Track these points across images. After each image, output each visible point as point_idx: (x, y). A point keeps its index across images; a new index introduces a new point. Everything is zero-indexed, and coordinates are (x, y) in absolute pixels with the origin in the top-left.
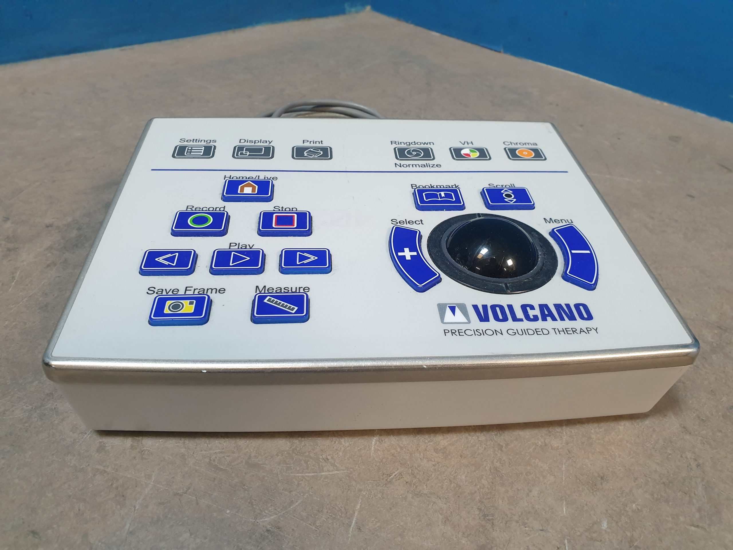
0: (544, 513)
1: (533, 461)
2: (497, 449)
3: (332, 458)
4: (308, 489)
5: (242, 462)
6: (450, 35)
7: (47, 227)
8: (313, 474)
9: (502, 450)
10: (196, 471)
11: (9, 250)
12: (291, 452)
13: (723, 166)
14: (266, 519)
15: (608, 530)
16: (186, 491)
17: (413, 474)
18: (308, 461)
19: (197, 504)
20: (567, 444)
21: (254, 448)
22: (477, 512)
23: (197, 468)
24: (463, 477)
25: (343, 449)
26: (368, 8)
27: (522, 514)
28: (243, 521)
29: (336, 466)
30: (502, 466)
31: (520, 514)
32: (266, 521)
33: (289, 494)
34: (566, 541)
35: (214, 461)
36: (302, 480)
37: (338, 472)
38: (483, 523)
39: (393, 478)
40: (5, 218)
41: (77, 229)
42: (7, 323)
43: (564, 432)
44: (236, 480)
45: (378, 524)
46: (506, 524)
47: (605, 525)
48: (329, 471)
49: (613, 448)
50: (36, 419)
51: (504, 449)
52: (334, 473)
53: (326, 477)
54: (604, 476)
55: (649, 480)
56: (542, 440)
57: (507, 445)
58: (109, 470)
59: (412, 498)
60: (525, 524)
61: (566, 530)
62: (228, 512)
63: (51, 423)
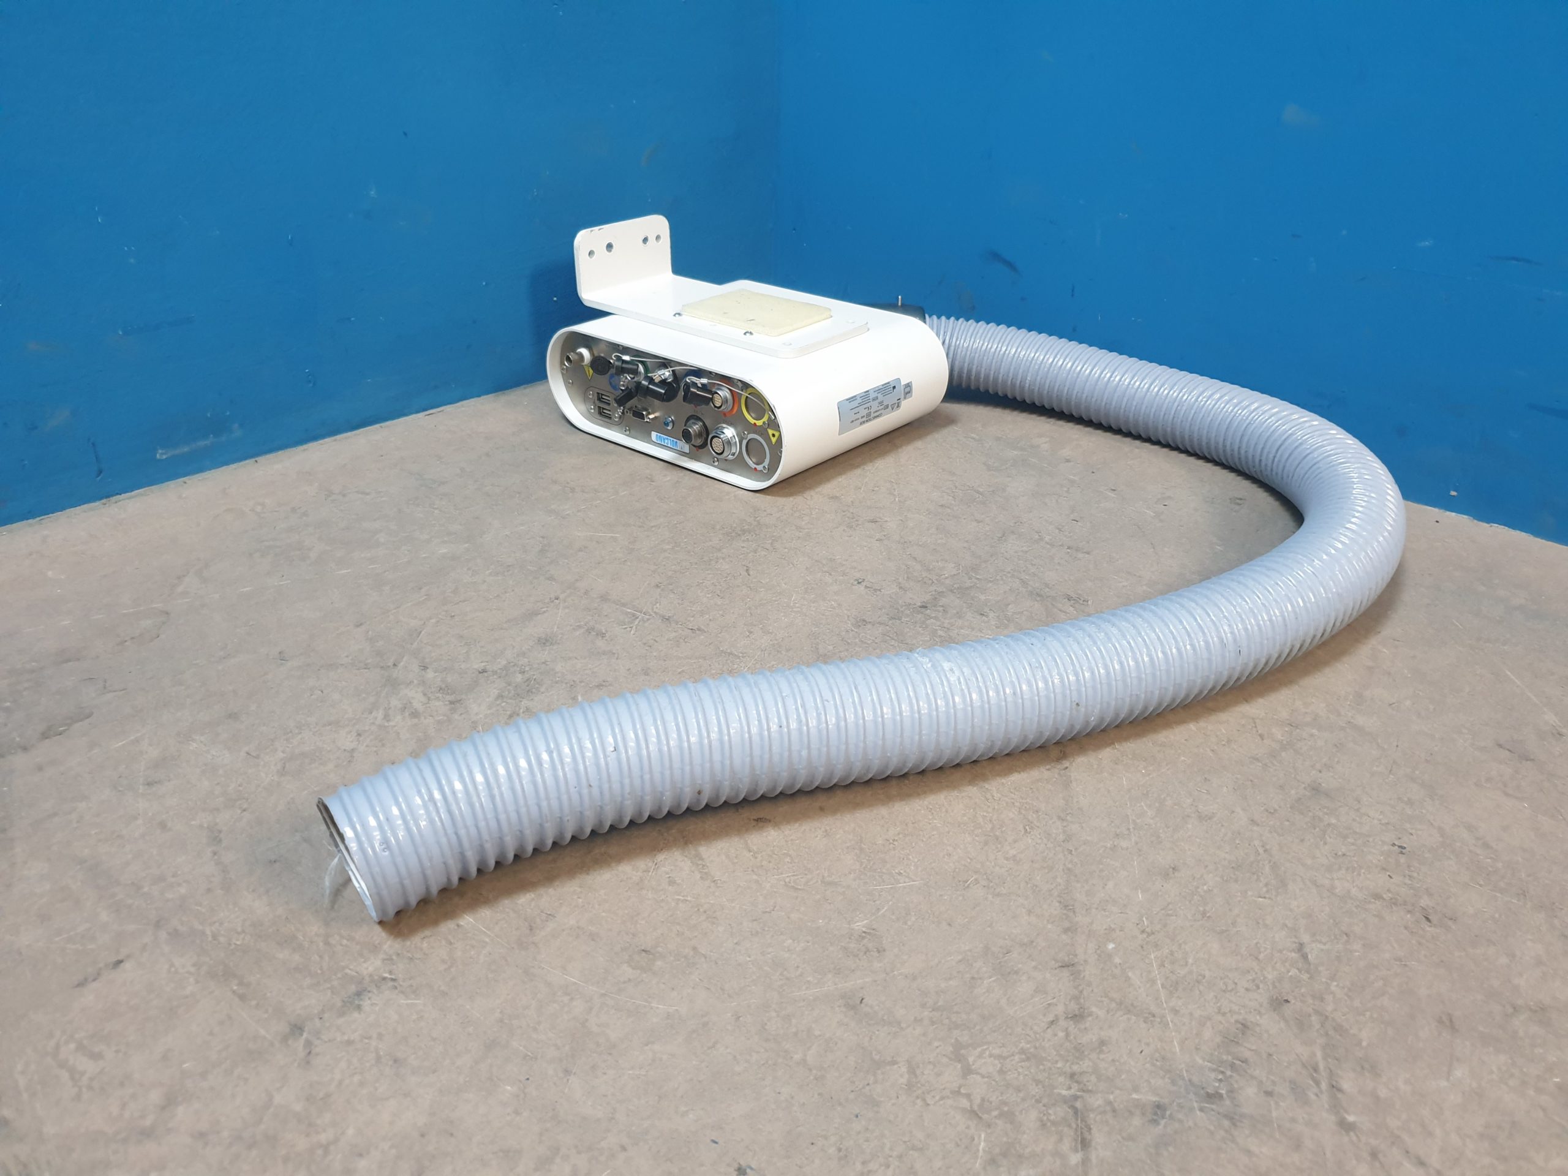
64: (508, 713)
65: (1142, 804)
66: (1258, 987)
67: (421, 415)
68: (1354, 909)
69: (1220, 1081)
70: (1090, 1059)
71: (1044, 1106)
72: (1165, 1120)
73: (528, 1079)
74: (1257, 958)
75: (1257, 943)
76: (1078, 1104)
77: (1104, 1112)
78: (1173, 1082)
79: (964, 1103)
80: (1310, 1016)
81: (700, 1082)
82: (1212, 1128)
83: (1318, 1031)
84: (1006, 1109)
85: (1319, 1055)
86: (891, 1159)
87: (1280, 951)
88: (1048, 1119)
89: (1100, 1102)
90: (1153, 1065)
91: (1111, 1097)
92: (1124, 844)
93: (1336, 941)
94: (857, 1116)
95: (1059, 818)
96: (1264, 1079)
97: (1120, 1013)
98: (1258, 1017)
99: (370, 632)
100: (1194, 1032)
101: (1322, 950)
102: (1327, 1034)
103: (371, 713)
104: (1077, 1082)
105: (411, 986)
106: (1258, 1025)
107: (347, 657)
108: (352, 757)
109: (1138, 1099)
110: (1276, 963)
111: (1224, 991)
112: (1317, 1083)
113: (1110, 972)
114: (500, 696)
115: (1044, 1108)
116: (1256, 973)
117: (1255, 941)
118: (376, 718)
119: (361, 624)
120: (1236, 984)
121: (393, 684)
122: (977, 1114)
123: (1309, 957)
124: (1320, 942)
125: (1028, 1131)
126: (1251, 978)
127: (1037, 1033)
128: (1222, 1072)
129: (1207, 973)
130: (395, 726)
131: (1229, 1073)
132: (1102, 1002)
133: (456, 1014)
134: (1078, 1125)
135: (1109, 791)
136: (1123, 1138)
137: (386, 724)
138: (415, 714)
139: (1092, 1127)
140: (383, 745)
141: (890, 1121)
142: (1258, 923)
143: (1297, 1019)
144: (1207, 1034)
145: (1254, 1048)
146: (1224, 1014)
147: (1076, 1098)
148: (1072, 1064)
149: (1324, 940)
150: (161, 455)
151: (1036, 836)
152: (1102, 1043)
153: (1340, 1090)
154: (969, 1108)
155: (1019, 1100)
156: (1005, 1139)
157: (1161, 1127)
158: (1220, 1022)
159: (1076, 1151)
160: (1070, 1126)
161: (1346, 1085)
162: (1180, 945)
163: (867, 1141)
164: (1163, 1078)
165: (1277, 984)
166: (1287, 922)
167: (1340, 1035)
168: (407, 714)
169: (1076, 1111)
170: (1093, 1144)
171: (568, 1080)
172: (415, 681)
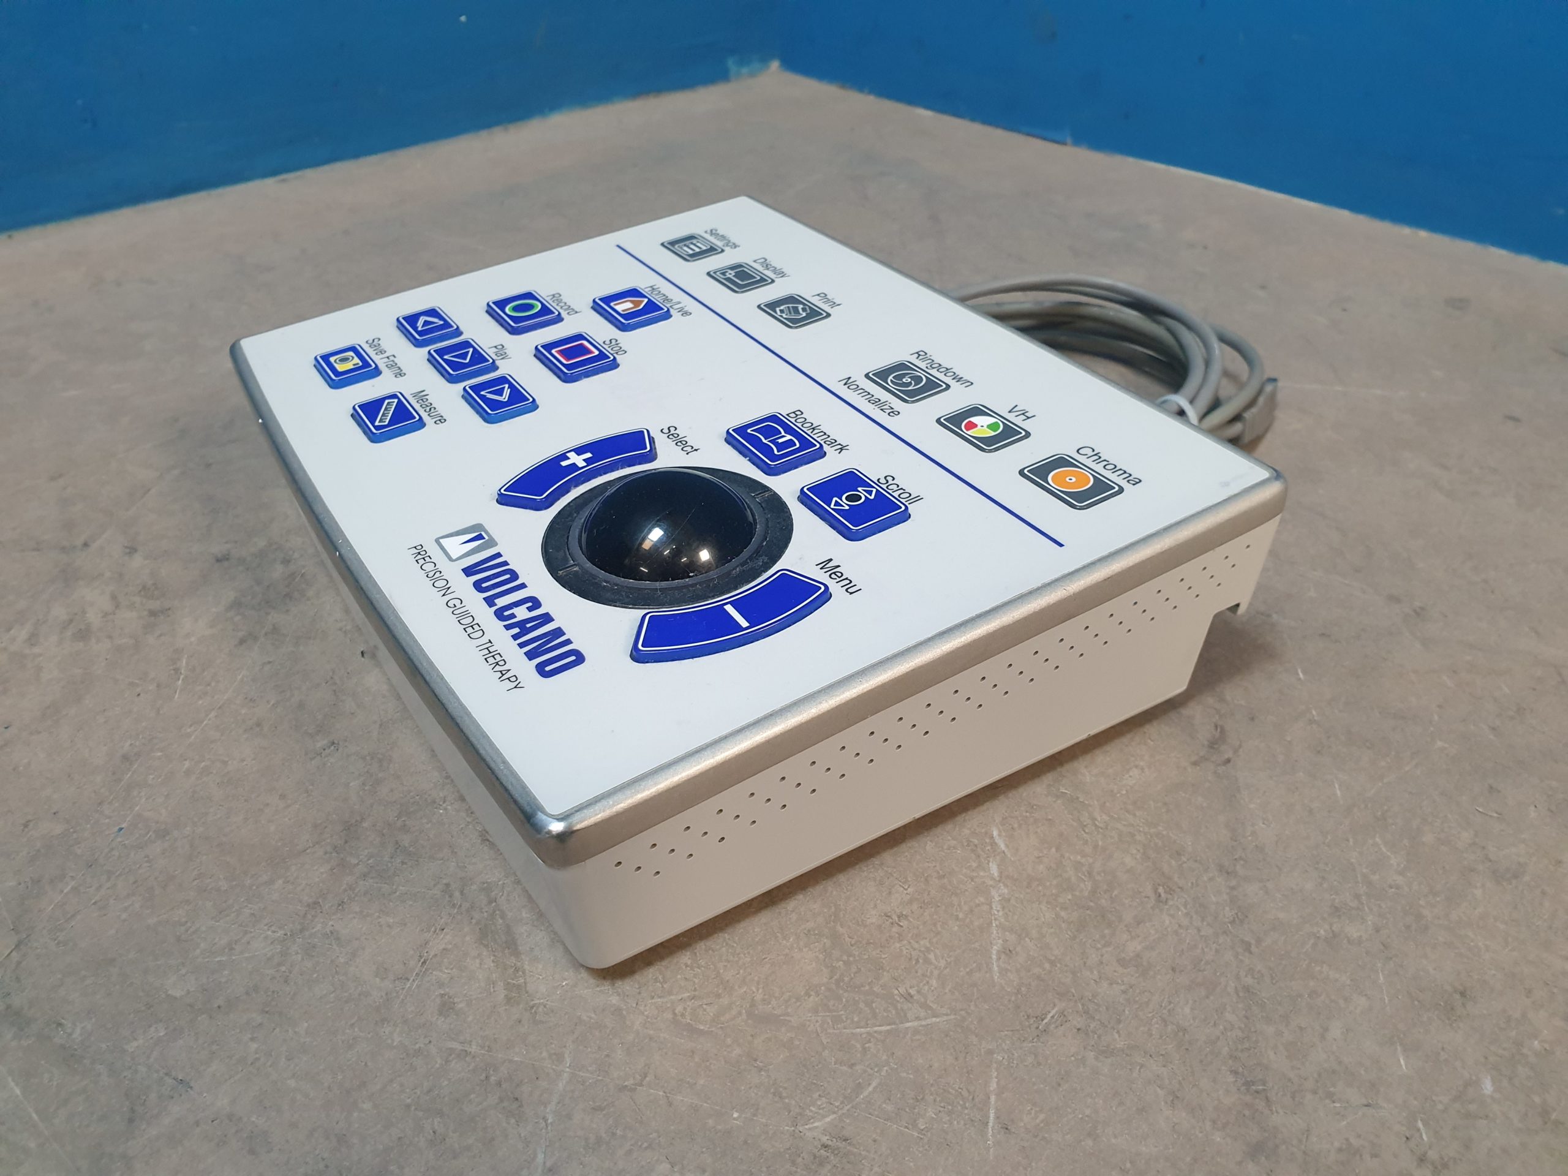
0: (1363, 1072)
1: (1318, 968)
2: (1240, 950)
3: (919, 992)
4: (884, 1057)
5: (740, 1013)
6: (957, 114)
7: (218, 560)
8: (888, 1028)
9: (1251, 953)
10: (651, 1039)
11: (153, 613)
12: (833, 987)
14: (816, 1124)
15: (1497, 1096)
16: (642, 1081)
17: (1086, 1012)
18: (873, 1002)
19: (670, 1104)
20: (1378, 931)
21: (758, 983)
22: (1231, 1079)
23: (651, 1032)
24: (1187, 1010)
25: (936, 972)
26: (775, 65)
27: (1320, 1075)
28: (771, 1132)
29: (930, 1008)
30: (1258, 983)
31: (1315, 1075)
32: (816, 1127)
33: (850, 1070)
34: (1420, 1125)
35: (683, 1015)
36: (869, 1041)
37: (938, 1020)
38: (1248, 1098)
39: (1048, 1024)
40: (126, 547)
41: (282, 563)
42: (187, 764)
43: (1366, 908)
44: (737, 1051)
45: (1042, 1116)
46: (1293, 1098)
47: (1488, 1087)
48: (918, 1018)
49: (1470, 934)
50: (299, 957)
51: (1253, 949)
52: (929, 1021)
53: (916, 1031)
54: (1465, 991)
55: (1555, 990)
56: (1327, 927)
57: (1259, 941)
58: (474, 1049)
59: (1096, 1058)
60: (1330, 1096)
61: (1415, 1102)
62: (736, 1115)
63: (332, 961)
64: (240, 634)
65: (1377, 839)
92: (1353, 931)
95: (1221, 868)
99: (69, 490)
103: (9, 630)
114: (236, 605)
119: (61, 476)
121: (68, 577)
130: (40, 655)
135: (1311, 811)
137: (27, 652)
138: (84, 634)
151: (1179, 909)
168: (69, 633)
172: (108, 574)
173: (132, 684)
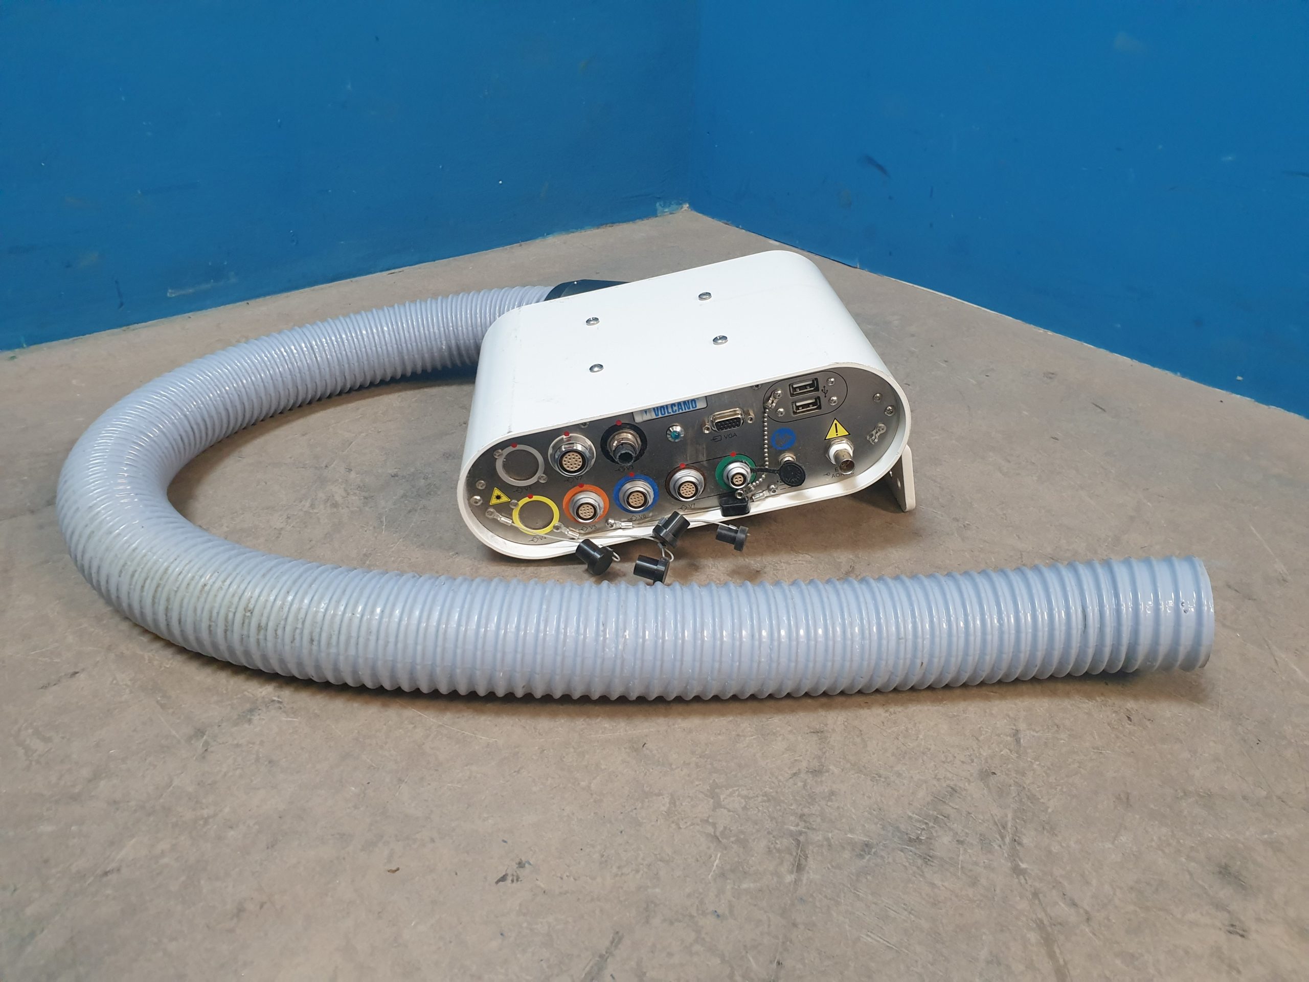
7: (393, 476)
13: (1096, 406)
26: (686, 206)
40: (346, 469)
64: (409, 508)
66: (972, 761)
67: (385, 273)
68: (1069, 706)
69: (924, 829)
70: (819, 805)
71: (774, 837)
72: (869, 856)
73: (369, 783)
74: (977, 739)
75: (980, 728)
76: (802, 839)
77: (822, 846)
78: (884, 828)
79: (710, 830)
80: (1010, 786)
81: (502, 796)
82: (907, 864)
83: (1014, 798)
84: (742, 837)
85: (1010, 816)
86: (641, 866)
87: (999, 735)
88: (775, 848)
89: (820, 838)
90: (871, 814)
91: (830, 835)
93: (1047, 730)
94: (621, 832)
96: (959, 832)
97: (852, 772)
98: (967, 784)
99: (312, 440)
100: (911, 791)
101: (1034, 736)
102: (1021, 801)
103: (301, 502)
104: (805, 821)
105: (293, 708)
106: (965, 790)
107: (291, 458)
108: (280, 534)
109: (851, 838)
110: (992, 744)
111: (944, 762)
112: (1003, 837)
113: (851, 740)
114: (404, 496)
115: (774, 839)
116: (974, 750)
117: (979, 726)
118: (304, 506)
119: (306, 434)
120: (955, 757)
121: (322, 481)
122: (718, 839)
123: (1022, 741)
124: (1034, 730)
125: (756, 855)
126: (969, 754)
127: (781, 781)
128: (926, 823)
129: (933, 748)
130: (318, 513)
131: (931, 824)
132: (840, 762)
133: (323, 732)
134: (797, 854)
136: (832, 866)
137: (311, 511)
138: (335, 505)
139: (809, 856)
140: (306, 527)
141: (647, 838)
142: (986, 712)
143: (999, 787)
144: (921, 794)
145: (957, 807)
146: (939, 780)
147: (801, 833)
148: (804, 807)
149: (1037, 730)
150: (171, 293)
152: (832, 793)
153: (1020, 844)
154: (712, 834)
155: (754, 831)
156: (736, 859)
157: (865, 860)
158: (935, 786)
159: (792, 872)
160: (791, 854)
161: (1025, 841)
162: (915, 724)
163: (625, 851)
164: (876, 824)
165: (989, 760)
166: (1010, 713)
167: (1031, 803)
168: (329, 504)
169: (798, 842)
170: (807, 868)
171: (400, 787)
172: (340, 480)
173: (362, 527)
